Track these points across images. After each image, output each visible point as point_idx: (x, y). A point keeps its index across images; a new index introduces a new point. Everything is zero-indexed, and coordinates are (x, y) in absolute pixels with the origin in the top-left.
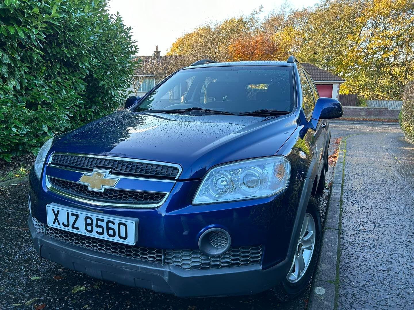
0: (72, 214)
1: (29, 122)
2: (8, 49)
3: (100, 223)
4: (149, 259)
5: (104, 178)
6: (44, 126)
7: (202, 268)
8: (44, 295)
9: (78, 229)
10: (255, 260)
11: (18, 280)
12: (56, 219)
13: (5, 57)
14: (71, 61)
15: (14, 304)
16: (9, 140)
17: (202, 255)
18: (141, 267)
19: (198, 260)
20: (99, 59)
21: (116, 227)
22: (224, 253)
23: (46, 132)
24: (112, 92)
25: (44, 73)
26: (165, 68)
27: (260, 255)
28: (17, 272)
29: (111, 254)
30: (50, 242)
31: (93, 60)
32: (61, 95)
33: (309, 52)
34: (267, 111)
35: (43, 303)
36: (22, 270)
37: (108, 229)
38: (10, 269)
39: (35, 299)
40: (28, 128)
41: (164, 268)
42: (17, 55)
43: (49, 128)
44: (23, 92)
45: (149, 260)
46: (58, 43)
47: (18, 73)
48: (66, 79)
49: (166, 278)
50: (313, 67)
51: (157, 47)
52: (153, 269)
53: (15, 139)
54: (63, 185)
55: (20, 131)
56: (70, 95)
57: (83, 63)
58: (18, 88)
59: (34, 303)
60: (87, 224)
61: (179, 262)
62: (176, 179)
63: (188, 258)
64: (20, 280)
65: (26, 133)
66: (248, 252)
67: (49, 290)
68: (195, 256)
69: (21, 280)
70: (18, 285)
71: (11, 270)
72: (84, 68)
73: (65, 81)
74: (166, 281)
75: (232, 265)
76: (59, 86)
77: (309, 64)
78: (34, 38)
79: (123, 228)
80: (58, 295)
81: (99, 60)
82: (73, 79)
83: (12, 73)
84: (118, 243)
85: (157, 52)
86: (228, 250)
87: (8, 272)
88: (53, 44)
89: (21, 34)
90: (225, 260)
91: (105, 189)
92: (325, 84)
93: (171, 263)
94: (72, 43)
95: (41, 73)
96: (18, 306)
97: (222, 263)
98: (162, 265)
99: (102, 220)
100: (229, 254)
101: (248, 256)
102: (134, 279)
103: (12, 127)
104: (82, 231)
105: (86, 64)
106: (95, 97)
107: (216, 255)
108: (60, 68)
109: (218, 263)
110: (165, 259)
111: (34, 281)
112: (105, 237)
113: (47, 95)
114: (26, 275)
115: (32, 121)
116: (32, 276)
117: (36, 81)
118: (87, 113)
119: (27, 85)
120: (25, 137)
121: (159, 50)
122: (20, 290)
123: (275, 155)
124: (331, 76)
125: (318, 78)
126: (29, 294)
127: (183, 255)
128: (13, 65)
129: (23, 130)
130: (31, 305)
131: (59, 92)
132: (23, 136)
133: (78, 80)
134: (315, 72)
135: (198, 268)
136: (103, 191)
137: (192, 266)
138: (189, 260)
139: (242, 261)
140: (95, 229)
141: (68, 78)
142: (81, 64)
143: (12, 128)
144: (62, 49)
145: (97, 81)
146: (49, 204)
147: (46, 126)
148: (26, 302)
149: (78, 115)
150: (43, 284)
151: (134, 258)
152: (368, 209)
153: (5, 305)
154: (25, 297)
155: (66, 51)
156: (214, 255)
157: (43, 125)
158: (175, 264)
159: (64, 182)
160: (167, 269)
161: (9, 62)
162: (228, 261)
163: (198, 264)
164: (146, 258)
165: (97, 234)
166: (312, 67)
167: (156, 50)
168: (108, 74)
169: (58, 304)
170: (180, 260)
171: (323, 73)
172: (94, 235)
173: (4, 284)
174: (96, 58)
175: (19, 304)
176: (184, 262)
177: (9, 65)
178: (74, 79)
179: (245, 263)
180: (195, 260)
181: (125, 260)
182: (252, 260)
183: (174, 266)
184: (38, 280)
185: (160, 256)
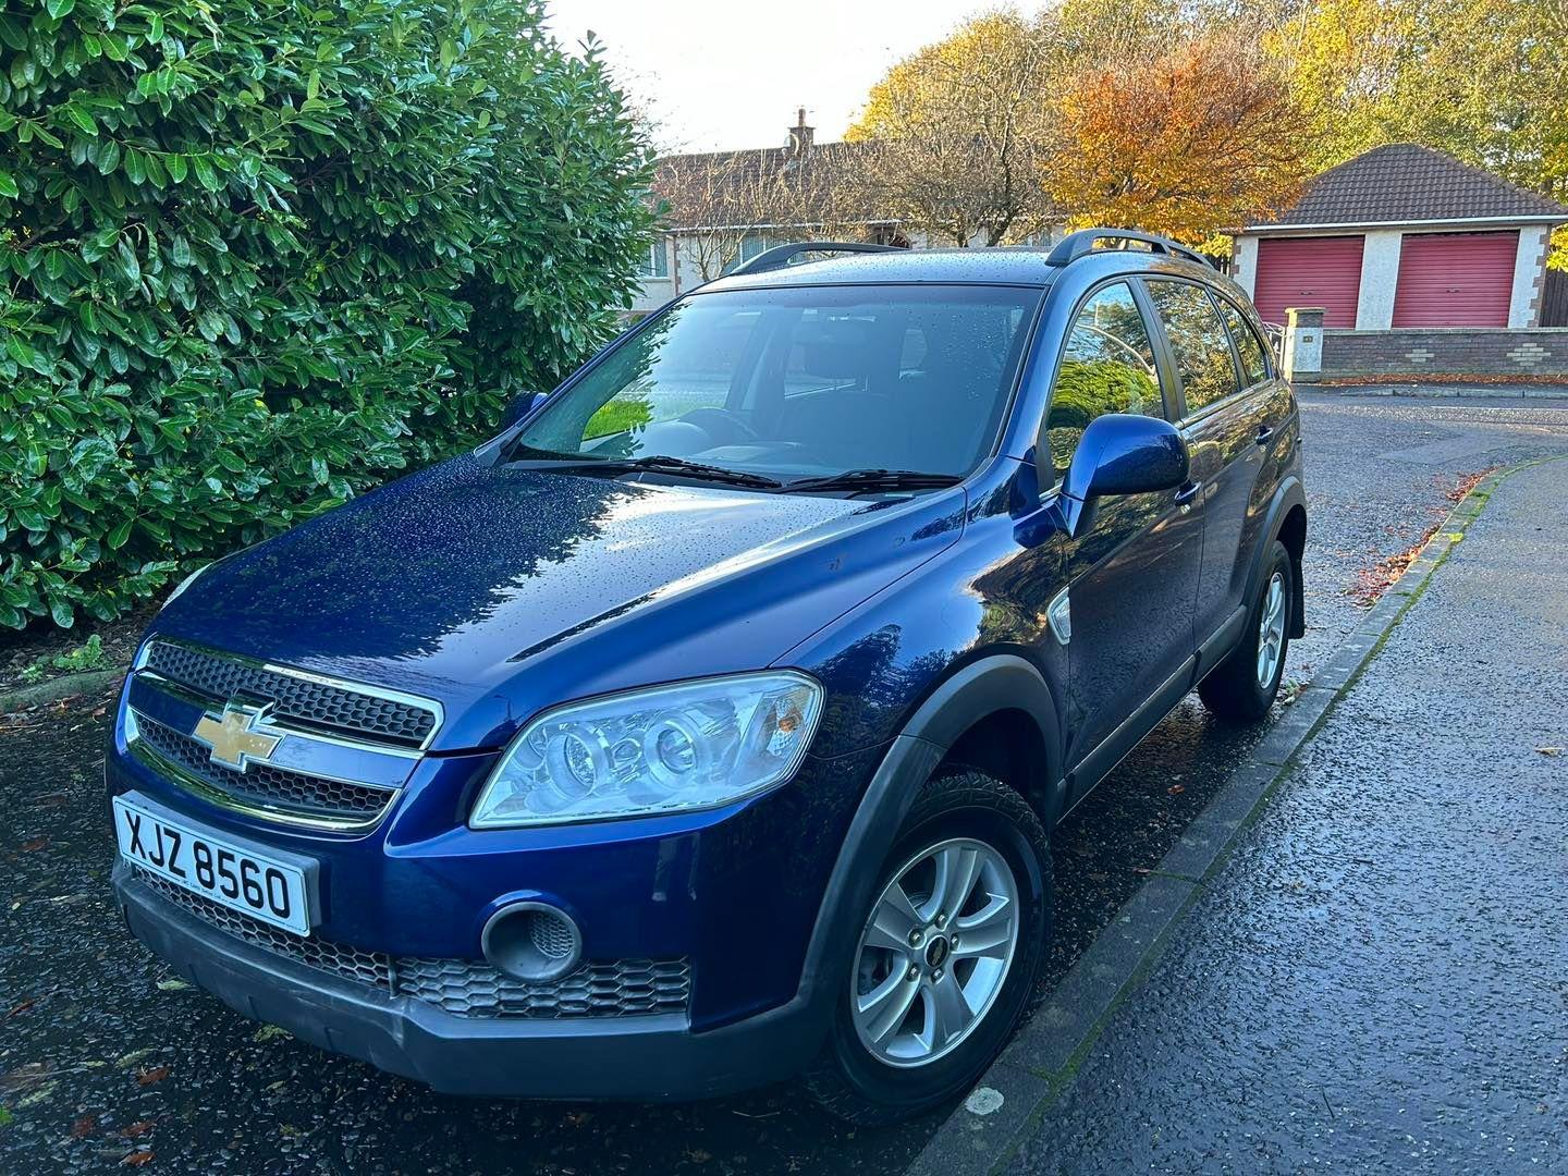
0: (168, 832)
1: (270, 453)
2: (186, 219)
3: (227, 864)
4: (360, 977)
5: (246, 730)
6: (315, 465)
7: (503, 1016)
8: (175, 1041)
9: (182, 873)
10: (671, 999)
11: (121, 988)
12: (136, 840)
13: (178, 246)
14: (406, 234)
15: (86, 1060)
16: (203, 516)
17: (498, 977)
18: (336, 998)
19: (491, 993)
20: (511, 217)
21: (261, 879)
22: (566, 976)
23: (326, 486)
24: (563, 331)
25: (319, 283)
26: (819, 199)
27: (686, 986)
28: (128, 965)
29: (271, 950)
30: (138, 900)
31: (487, 223)
32: (379, 352)
33: (1424, 93)
34: (883, 472)
35: (165, 1065)
36: (143, 956)
37: (248, 883)
38: (111, 953)
39: (145, 1051)
40: (263, 475)
41: (393, 1008)
42: (216, 238)
43: (334, 470)
44: (255, 352)
45: (361, 980)
46: (352, 180)
47: (226, 295)
48: (395, 297)
49: (399, 1036)
50: (1435, 158)
51: (802, 113)
52: (363, 1007)
53: (223, 511)
54: (163, 738)
55: (240, 485)
56: (409, 352)
57: (446, 241)
58: (235, 339)
59: (140, 1062)
60: (200, 865)
61: (435, 992)
62: (423, 747)
63: (460, 983)
64: (126, 989)
65: (257, 491)
66: (646, 976)
67: (196, 1025)
68: (481, 978)
69: (130, 987)
70: (116, 1005)
71: (115, 954)
72: (453, 254)
73: (392, 303)
74: (400, 1043)
75: (597, 1012)
76: (374, 322)
77: (1416, 147)
78: (253, 185)
79: (276, 882)
80: (212, 1043)
81: (508, 222)
82: (418, 295)
83: (205, 294)
84: (272, 926)
85: (802, 132)
86: (577, 966)
87: (102, 961)
88: (338, 185)
89: (208, 180)
90: (572, 997)
91: (250, 764)
92: (1483, 232)
93: (414, 993)
94: (399, 179)
95: (309, 285)
96: (95, 1069)
97: (567, 1003)
98: (391, 998)
99: (231, 858)
100: (583, 978)
101: (645, 989)
102: (326, 1029)
103: (208, 477)
104: (191, 883)
105: (459, 242)
106: (507, 346)
107: (539, 980)
108: (373, 264)
109: (552, 1003)
110: (399, 981)
111: (164, 993)
112: (240, 904)
113: (334, 355)
114: (148, 973)
115: (278, 449)
116: (164, 979)
117: (292, 314)
118: (486, 404)
119: (261, 330)
120: (260, 504)
121: (808, 123)
122: (116, 1021)
123: (767, 668)
124: (1512, 196)
125: (1454, 207)
126: (137, 1033)
127: (443, 974)
128: (205, 272)
129: (249, 482)
130: (130, 1067)
131: (373, 343)
132: (251, 502)
133: (433, 299)
134: (1443, 181)
135: (491, 1013)
136: (243, 769)
137: (473, 1008)
138: (463, 988)
139: (630, 1001)
140: (220, 880)
141: (399, 291)
142: (442, 244)
143: (208, 480)
144: (368, 200)
145: (507, 292)
146: (118, 795)
147: (324, 466)
148: (121, 1056)
149: (454, 412)
150: (186, 1005)
151: (325, 968)
152: (1375, 803)
153: (63, 1063)
154: (122, 1042)
155: (378, 209)
156: (534, 980)
157: (314, 461)
158: (427, 996)
159: (165, 730)
160: (399, 1011)
161: (193, 263)
162: (583, 998)
163: (492, 1003)
164: (352, 972)
165: (223, 896)
166: (1432, 161)
167: (796, 125)
168: (547, 267)
169: (205, 1071)
170: (438, 987)
171: (1476, 183)
172: (216, 895)
173: (82, 999)
174: (499, 213)
175: (100, 1064)
176: (450, 995)
177: (194, 272)
178: (422, 296)
179: (639, 1007)
180: (482, 991)
181: (303, 973)
182: (659, 1000)
183: (423, 1003)
184: (177, 992)
185: (385, 971)
